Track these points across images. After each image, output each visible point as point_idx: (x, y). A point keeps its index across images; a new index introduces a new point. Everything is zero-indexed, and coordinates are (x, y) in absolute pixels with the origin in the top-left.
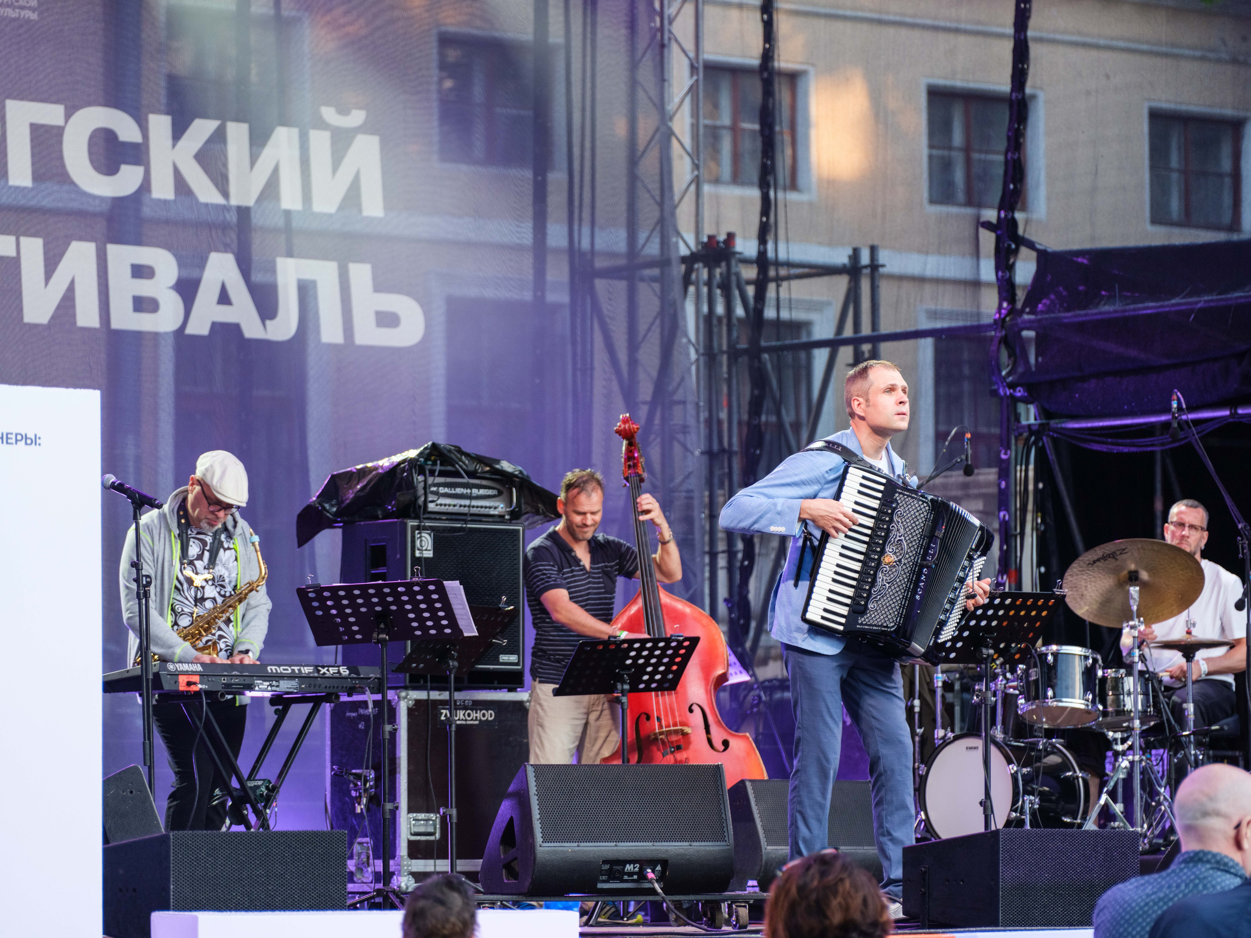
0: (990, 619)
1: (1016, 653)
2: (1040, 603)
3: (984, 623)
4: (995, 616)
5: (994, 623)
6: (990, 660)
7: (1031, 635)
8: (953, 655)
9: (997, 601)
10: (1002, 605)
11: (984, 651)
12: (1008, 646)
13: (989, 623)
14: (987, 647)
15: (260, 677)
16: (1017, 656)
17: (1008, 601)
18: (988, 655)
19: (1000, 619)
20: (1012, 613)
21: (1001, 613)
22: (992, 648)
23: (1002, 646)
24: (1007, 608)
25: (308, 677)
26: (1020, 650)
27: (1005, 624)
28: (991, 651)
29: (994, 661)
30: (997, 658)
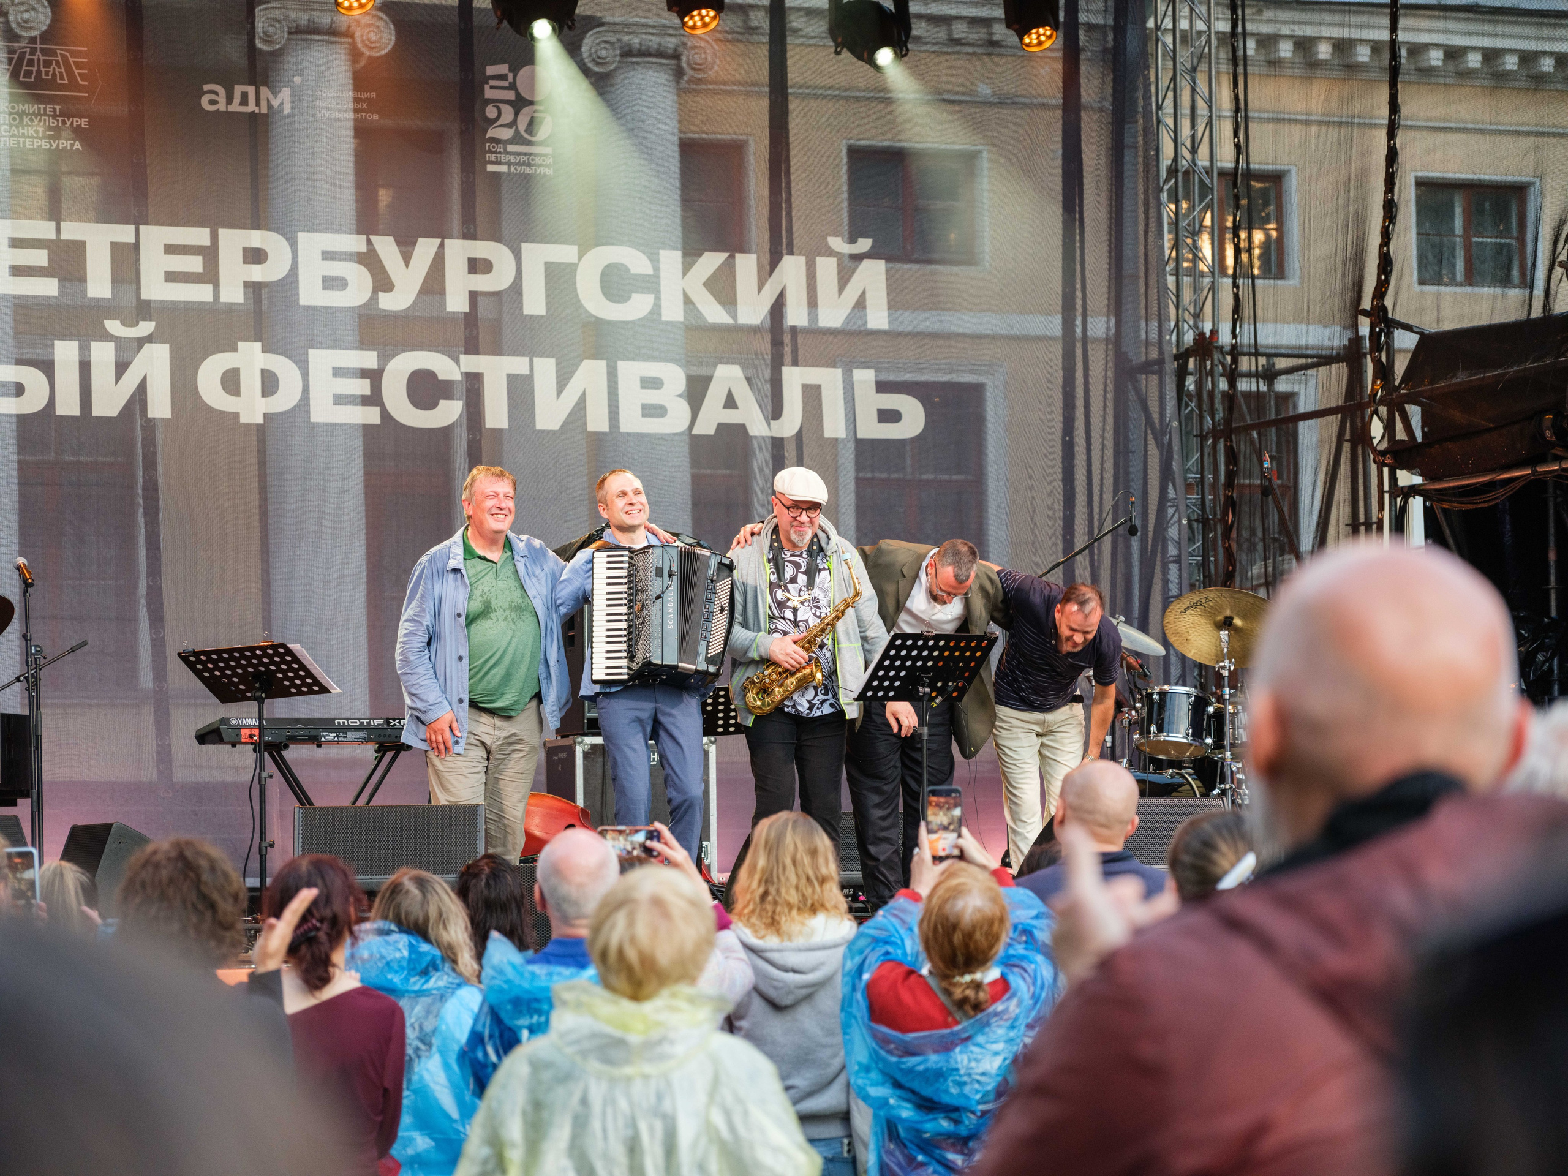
0: (925, 660)
1: (954, 691)
2: (962, 644)
3: (919, 663)
4: (930, 657)
5: (930, 663)
6: (926, 698)
7: (967, 674)
8: (891, 694)
9: (931, 643)
10: (936, 647)
11: (921, 689)
12: (945, 685)
13: (925, 664)
14: (924, 686)
15: (325, 729)
16: (955, 694)
17: (942, 643)
18: (925, 693)
19: (935, 660)
20: (946, 654)
21: (936, 653)
22: (928, 686)
23: (939, 684)
24: (942, 650)
25: (376, 728)
26: (956, 688)
27: (941, 664)
28: (927, 690)
29: (933, 699)
30: (936, 697)
